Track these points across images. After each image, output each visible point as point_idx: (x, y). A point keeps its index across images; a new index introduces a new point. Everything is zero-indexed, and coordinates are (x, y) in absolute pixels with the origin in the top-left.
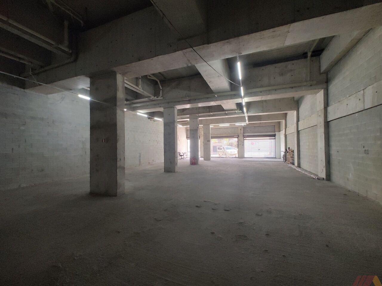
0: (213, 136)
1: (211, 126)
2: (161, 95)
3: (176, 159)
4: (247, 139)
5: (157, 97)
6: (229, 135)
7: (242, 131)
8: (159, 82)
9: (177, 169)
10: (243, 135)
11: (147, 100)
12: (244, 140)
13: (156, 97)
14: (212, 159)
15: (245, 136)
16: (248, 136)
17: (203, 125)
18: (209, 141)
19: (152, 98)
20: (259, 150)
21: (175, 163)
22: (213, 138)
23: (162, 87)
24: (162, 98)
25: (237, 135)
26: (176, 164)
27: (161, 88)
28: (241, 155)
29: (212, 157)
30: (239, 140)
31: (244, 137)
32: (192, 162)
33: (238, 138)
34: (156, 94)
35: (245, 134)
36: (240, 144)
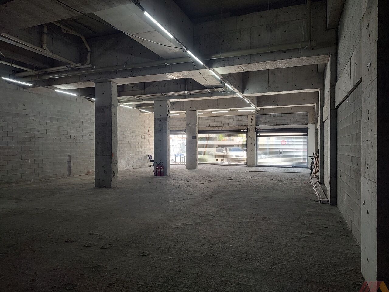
0: (201, 129)
1: (199, 113)
2: (89, 61)
3: (113, 167)
4: (261, 134)
5: (82, 65)
6: (233, 128)
7: (254, 122)
8: (84, 39)
9: (114, 182)
10: (256, 128)
11: (66, 69)
12: (257, 136)
13: (79, 64)
14: (199, 167)
15: (258, 129)
16: (262, 129)
17: (185, 111)
18: (195, 137)
20: (281, 153)
21: (112, 173)
22: (201, 132)
23: (91, 47)
24: (89, 66)
25: (245, 127)
26: (114, 174)
27: (89, 49)
28: (251, 162)
29: (200, 164)
30: (248, 137)
31: (257, 132)
33: (247, 132)
34: (82, 60)
35: (258, 127)
36: (251, 143)
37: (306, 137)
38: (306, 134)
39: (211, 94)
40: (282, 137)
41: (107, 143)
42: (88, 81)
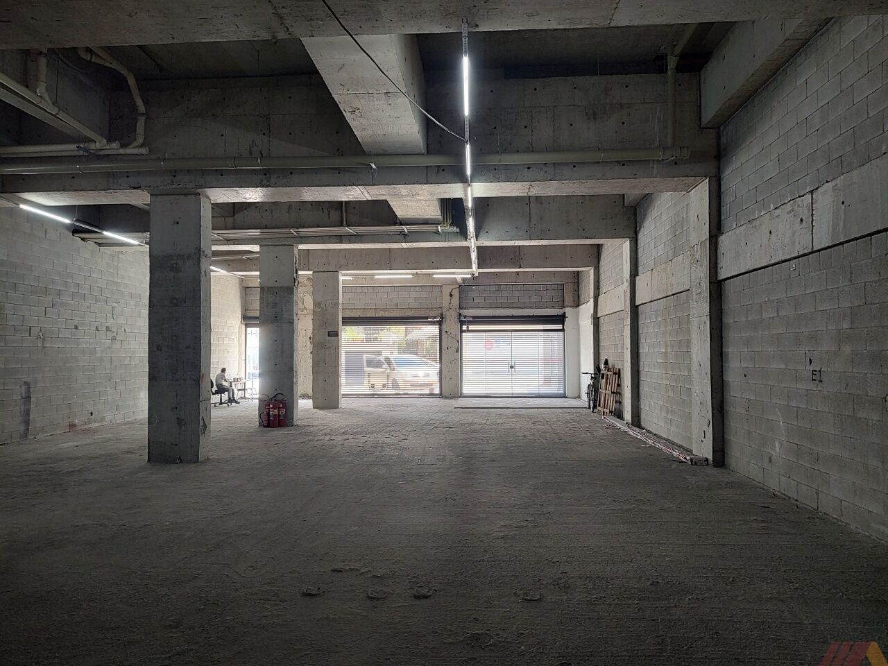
0: (348, 314)
1: (344, 277)
2: (140, 140)
3: (202, 407)
4: (472, 327)
5: (123, 146)
6: (410, 314)
7: (456, 301)
8: (132, 81)
9: (206, 448)
10: (460, 315)
11: (77, 153)
12: (462, 331)
13: (115, 145)
14: (344, 403)
15: (465, 317)
16: (474, 317)
17: (311, 273)
18: (335, 334)
19: (100, 144)
20: (512, 367)
21: (201, 423)
22: (349, 321)
23: (146, 103)
24: (144, 151)
25: (436, 313)
26: (205, 426)
27: (142, 108)
28: (450, 388)
29: (345, 396)
30: (443, 333)
31: (462, 323)
32: (268, 414)
33: (440, 323)
34: (118, 129)
35: (464, 312)
36: (449, 348)
37: (561, 333)
38: (560, 327)
39: (405, 237)
40: (514, 334)
41: (188, 347)
42: (134, 188)
